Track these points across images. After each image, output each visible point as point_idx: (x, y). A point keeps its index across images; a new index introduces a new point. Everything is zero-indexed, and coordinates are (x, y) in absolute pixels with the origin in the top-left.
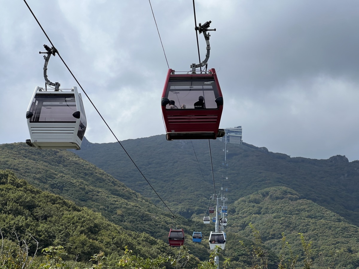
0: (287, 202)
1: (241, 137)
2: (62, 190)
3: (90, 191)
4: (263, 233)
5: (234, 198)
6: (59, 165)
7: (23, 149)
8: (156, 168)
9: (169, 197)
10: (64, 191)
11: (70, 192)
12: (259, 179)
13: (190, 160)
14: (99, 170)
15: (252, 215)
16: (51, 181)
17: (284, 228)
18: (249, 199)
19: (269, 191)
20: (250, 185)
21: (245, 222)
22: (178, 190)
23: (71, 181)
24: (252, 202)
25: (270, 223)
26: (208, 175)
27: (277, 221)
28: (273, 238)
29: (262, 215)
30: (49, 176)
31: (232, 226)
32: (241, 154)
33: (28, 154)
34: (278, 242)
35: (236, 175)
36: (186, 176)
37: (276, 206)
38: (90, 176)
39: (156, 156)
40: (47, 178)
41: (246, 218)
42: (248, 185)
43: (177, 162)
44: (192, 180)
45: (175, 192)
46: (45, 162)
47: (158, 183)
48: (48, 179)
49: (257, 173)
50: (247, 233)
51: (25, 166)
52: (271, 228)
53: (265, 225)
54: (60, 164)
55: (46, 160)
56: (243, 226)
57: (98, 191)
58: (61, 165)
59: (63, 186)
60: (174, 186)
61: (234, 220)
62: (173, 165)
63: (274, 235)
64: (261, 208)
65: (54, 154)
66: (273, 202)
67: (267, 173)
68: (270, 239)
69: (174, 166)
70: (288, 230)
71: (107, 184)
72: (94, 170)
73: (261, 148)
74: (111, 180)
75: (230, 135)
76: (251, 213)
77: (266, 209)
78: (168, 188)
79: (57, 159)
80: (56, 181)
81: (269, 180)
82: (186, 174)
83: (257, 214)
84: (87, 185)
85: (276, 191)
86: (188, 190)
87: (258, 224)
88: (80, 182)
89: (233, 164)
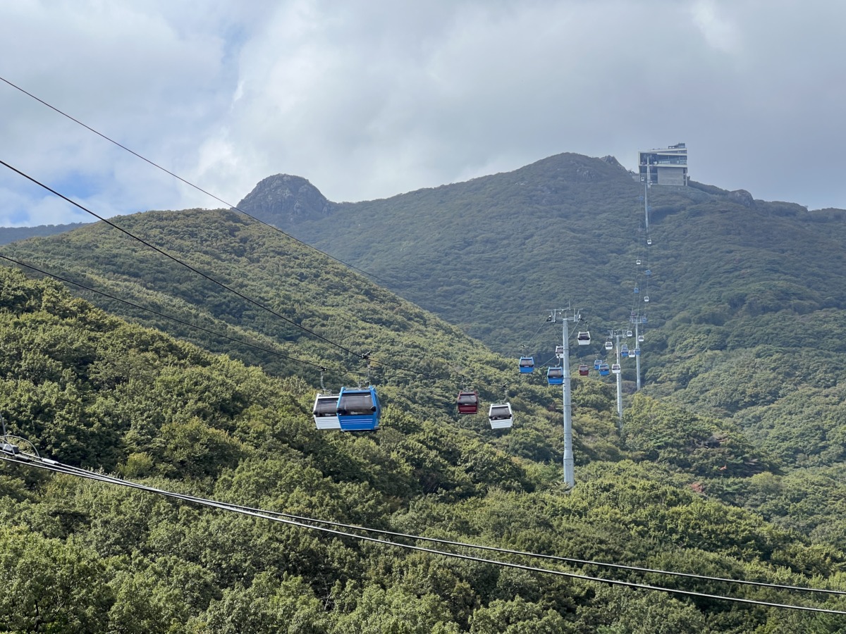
0: (790, 316)
1: (685, 170)
2: (241, 316)
3: (307, 317)
4: (730, 394)
5: (667, 315)
6: (240, 258)
7: (156, 227)
8: (483, 253)
9: (513, 319)
10: (245, 319)
11: (258, 319)
12: (727, 267)
13: (564, 231)
14: (334, 266)
15: (706, 351)
16: (214, 297)
17: (781, 378)
18: (698, 316)
19: (746, 295)
20: (704, 282)
21: (689, 369)
22: (533, 302)
23: (262, 295)
24: (707, 322)
25: (746, 370)
26: (605, 263)
27: (763, 364)
28: (753, 404)
29: (730, 350)
30: (210, 286)
31: (658, 380)
32: (684, 209)
33: (168, 238)
34: (766, 412)
35: (673, 259)
36: (551, 268)
37: (762, 328)
38: (312, 280)
39: (484, 224)
40: (206, 291)
41: (691, 360)
42: (701, 282)
43: (532, 236)
44: (567, 276)
45: (528, 307)
46: (206, 253)
47: (487, 288)
48: (207, 294)
49: (722, 252)
50: (693, 395)
51: (156, 266)
52: (750, 381)
53: (734, 373)
54: (242, 256)
55: (208, 248)
56: (685, 378)
57: (324, 314)
58: (244, 259)
59: (243, 308)
60: (525, 293)
61: (663, 366)
62: (524, 244)
63: (756, 395)
64: (728, 336)
65: (230, 234)
66: (755, 320)
67: (744, 251)
68: (746, 405)
69: (525, 246)
70: (790, 383)
71: (352, 297)
72: (322, 265)
73: (735, 192)
74: (362, 287)
75: (658, 165)
76: (703, 349)
77: (738, 336)
78: (512, 298)
79: (234, 246)
80: (225, 298)
81: (750, 267)
82: (553, 263)
83: (717, 349)
84: (298, 301)
85: (763, 292)
86: (558, 301)
87: (719, 373)
88: (284, 297)
89: (666, 233)
